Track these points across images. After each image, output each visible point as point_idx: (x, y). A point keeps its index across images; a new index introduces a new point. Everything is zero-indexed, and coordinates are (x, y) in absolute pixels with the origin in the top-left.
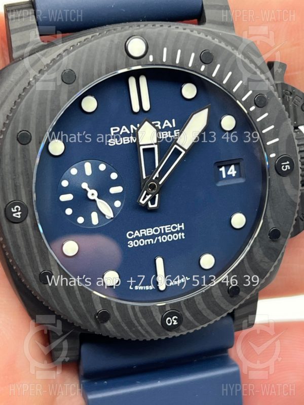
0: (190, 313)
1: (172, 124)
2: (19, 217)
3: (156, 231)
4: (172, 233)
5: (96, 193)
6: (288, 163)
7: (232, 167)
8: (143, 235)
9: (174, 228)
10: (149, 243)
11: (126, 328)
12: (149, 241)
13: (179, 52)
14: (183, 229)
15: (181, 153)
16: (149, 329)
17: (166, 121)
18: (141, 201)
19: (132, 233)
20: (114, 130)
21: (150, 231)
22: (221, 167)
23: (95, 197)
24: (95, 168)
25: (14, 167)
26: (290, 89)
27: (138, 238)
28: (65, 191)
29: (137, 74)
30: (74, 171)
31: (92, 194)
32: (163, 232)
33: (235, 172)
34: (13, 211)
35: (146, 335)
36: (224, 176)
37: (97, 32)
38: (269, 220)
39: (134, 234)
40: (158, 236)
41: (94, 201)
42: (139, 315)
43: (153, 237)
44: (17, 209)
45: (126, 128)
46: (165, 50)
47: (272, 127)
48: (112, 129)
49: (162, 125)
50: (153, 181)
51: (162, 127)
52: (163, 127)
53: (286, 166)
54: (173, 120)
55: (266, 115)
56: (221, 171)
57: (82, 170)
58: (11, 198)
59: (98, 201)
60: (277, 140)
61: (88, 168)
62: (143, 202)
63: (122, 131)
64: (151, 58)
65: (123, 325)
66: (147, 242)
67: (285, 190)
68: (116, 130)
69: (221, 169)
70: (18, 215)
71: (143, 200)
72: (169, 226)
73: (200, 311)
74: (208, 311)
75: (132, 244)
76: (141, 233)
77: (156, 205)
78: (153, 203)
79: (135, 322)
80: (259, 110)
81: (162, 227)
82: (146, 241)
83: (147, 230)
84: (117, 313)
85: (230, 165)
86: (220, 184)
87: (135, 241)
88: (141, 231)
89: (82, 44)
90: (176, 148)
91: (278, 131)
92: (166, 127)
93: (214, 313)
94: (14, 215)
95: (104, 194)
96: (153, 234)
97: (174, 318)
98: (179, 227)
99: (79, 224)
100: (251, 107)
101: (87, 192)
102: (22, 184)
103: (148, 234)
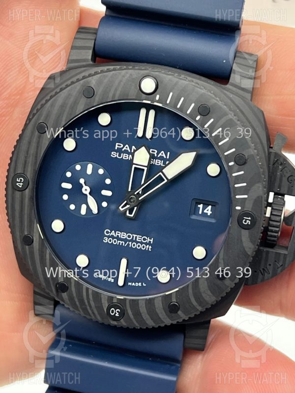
0: (132, 312)
1: (166, 156)
2: (21, 187)
3: (129, 236)
4: (142, 243)
5: (89, 190)
6: (250, 218)
7: (210, 207)
8: (118, 236)
9: (144, 239)
10: (121, 244)
11: (77, 303)
12: (121, 242)
13: (182, 99)
14: (152, 243)
15: (164, 180)
16: (96, 312)
17: (163, 152)
18: (120, 208)
19: (110, 231)
20: (118, 145)
21: (123, 235)
22: (200, 204)
23: (87, 193)
24: (95, 170)
25: (28, 148)
26: (281, 160)
27: (113, 237)
28: (68, 180)
29: (148, 107)
30: (78, 167)
31: (86, 190)
32: (134, 239)
33: (211, 212)
34: (17, 180)
35: (92, 315)
36: (200, 213)
37: (124, 65)
38: (220, 261)
39: (111, 233)
40: (129, 241)
41: (86, 195)
42: (91, 297)
43: (125, 240)
44: (21, 180)
45: (128, 147)
46: (171, 94)
47: (245, 184)
48: (117, 144)
49: (158, 154)
50: (134, 195)
51: (157, 155)
52: (159, 156)
53: (247, 221)
54: (169, 153)
55: (242, 172)
56: (199, 208)
57: (84, 168)
58: (19, 171)
59: (89, 196)
60: (246, 196)
61: (90, 169)
62: (122, 209)
63: (125, 148)
64: (158, 97)
65: (76, 300)
66: (119, 243)
67: (241, 241)
68: (120, 146)
69: (199, 206)
70: (20, 185)
71: (122, 207)
72: (141, 236)
73: (141, 314)
74: (148, 316)
75: (106, 240)
76: (117, 234)
77: (132, 216)
78: (131, 213)
79: (86, 301)
80: (237, 167)
81: (135, 236)
82: (119, 241)
83: (122, 233)
84: (73, 289)
85: (209, 205)
86: (194, 217)
87: (110, 239)
88: (117, 232)
89: (109, 71)
90: (160, 175)
91: (249, 190)
92: (160, 156)
93: (152, 320)
94: (17, 184)
95: (96, 193)
96: (126, 238)
97: (117, 310)
98: (149, 240)
99: (70, 209)
100: (230, 162)
101: (82, 187)
102: (31, 162)
103: (122, 237)
